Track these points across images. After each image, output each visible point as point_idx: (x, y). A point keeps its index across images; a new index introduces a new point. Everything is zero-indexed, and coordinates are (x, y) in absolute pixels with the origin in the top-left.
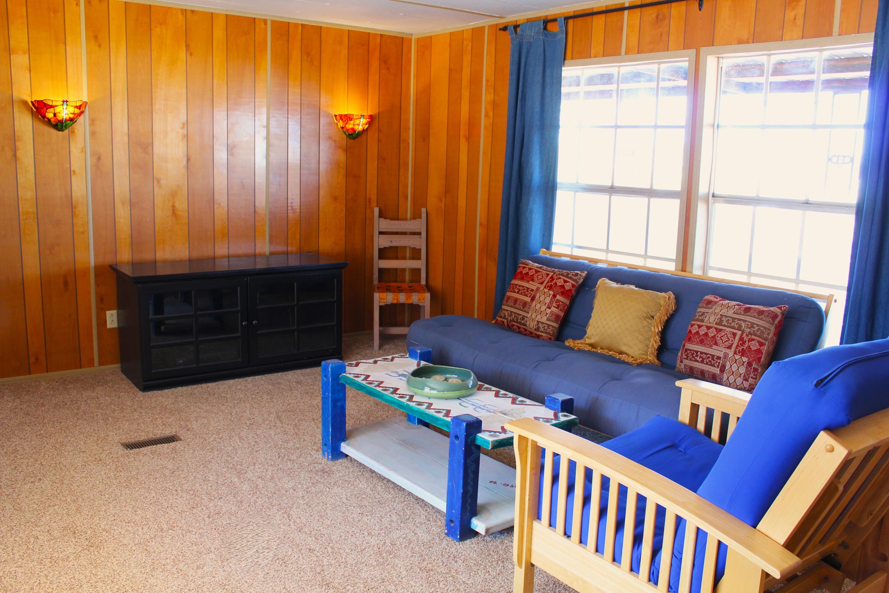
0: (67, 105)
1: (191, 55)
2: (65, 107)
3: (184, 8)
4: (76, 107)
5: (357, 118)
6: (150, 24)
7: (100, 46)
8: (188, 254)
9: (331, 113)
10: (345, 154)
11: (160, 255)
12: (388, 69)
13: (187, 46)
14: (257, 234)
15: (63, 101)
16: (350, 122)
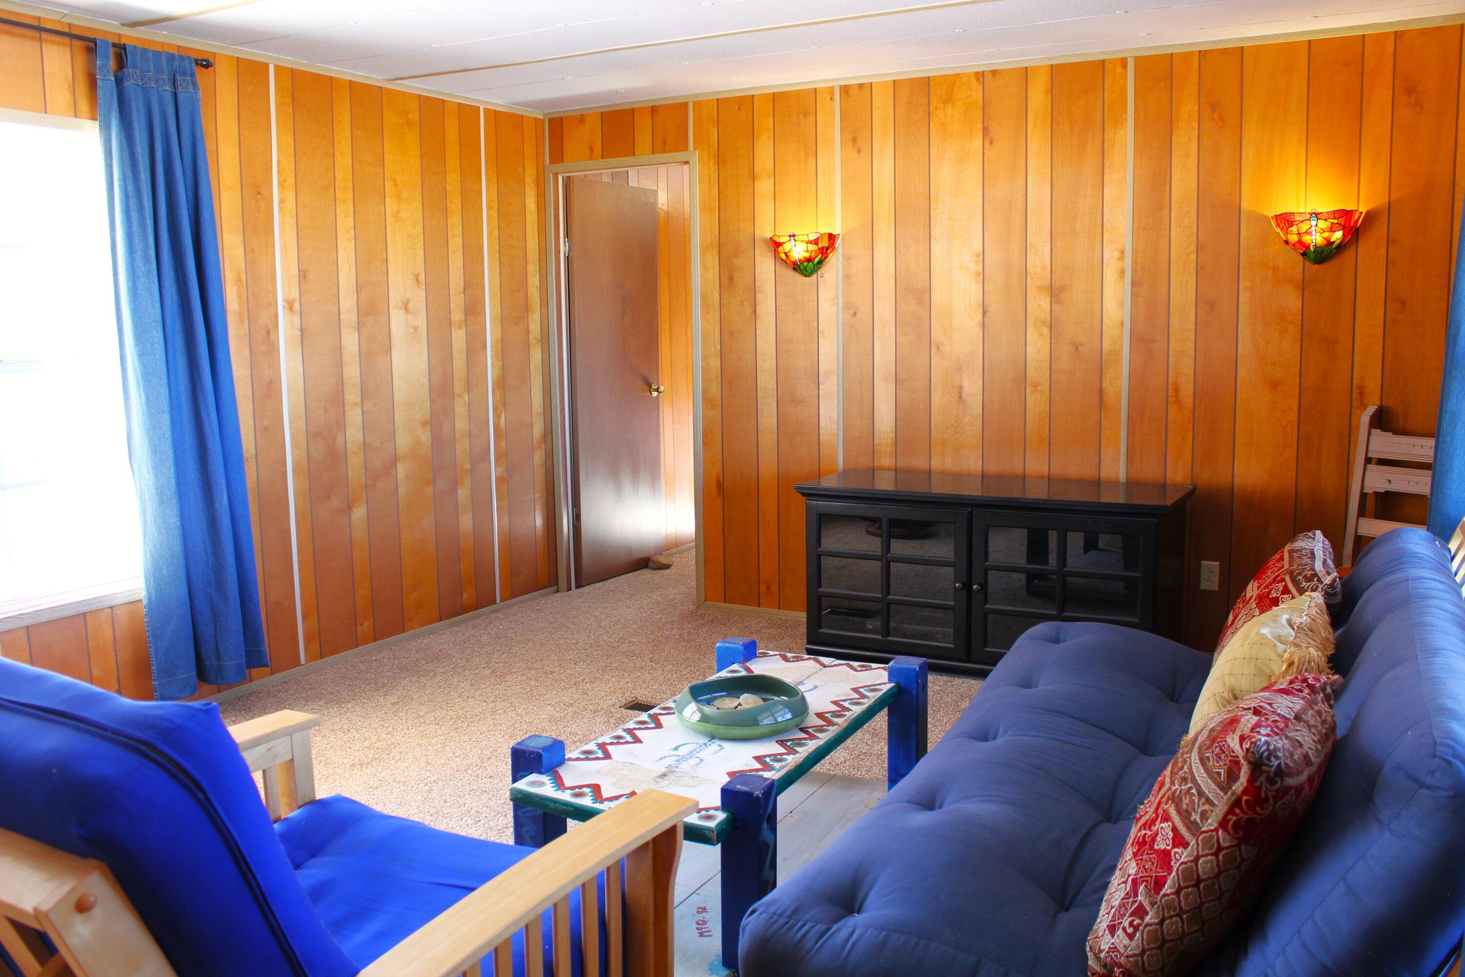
0: (795, 240)
1: (991, 142)
2: (793, 242)
3: (980, 70)
4: (810, 242)
5: (1301, 219)
6: (929, 105)
7: (859, 152)
8: (981, 466)
9: (1266, 213)
10: (1299, 293)
11: (936, 463)
12: (1418, 104)
13: (985, 130)
14: (1103, 442)
15: (790, 236)
16: (1290, 229)
